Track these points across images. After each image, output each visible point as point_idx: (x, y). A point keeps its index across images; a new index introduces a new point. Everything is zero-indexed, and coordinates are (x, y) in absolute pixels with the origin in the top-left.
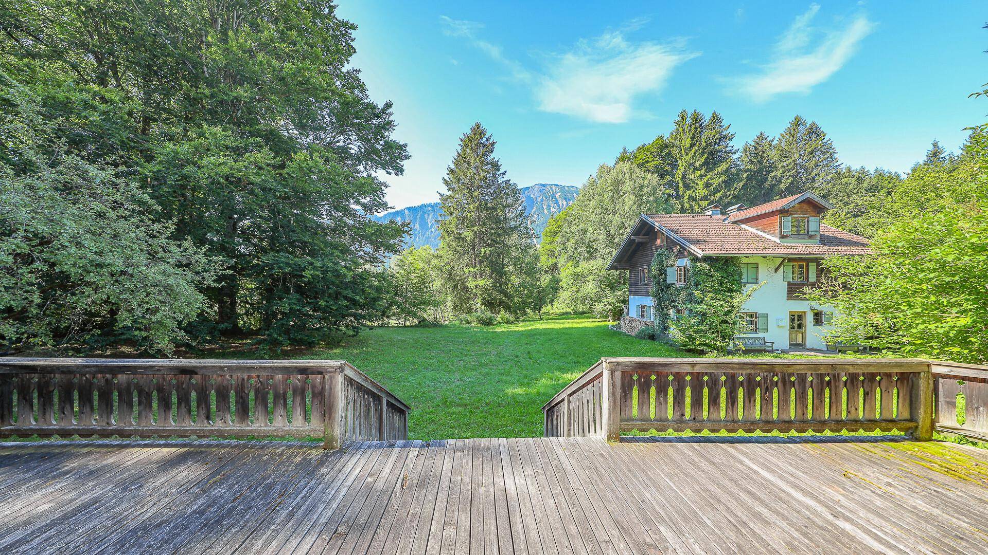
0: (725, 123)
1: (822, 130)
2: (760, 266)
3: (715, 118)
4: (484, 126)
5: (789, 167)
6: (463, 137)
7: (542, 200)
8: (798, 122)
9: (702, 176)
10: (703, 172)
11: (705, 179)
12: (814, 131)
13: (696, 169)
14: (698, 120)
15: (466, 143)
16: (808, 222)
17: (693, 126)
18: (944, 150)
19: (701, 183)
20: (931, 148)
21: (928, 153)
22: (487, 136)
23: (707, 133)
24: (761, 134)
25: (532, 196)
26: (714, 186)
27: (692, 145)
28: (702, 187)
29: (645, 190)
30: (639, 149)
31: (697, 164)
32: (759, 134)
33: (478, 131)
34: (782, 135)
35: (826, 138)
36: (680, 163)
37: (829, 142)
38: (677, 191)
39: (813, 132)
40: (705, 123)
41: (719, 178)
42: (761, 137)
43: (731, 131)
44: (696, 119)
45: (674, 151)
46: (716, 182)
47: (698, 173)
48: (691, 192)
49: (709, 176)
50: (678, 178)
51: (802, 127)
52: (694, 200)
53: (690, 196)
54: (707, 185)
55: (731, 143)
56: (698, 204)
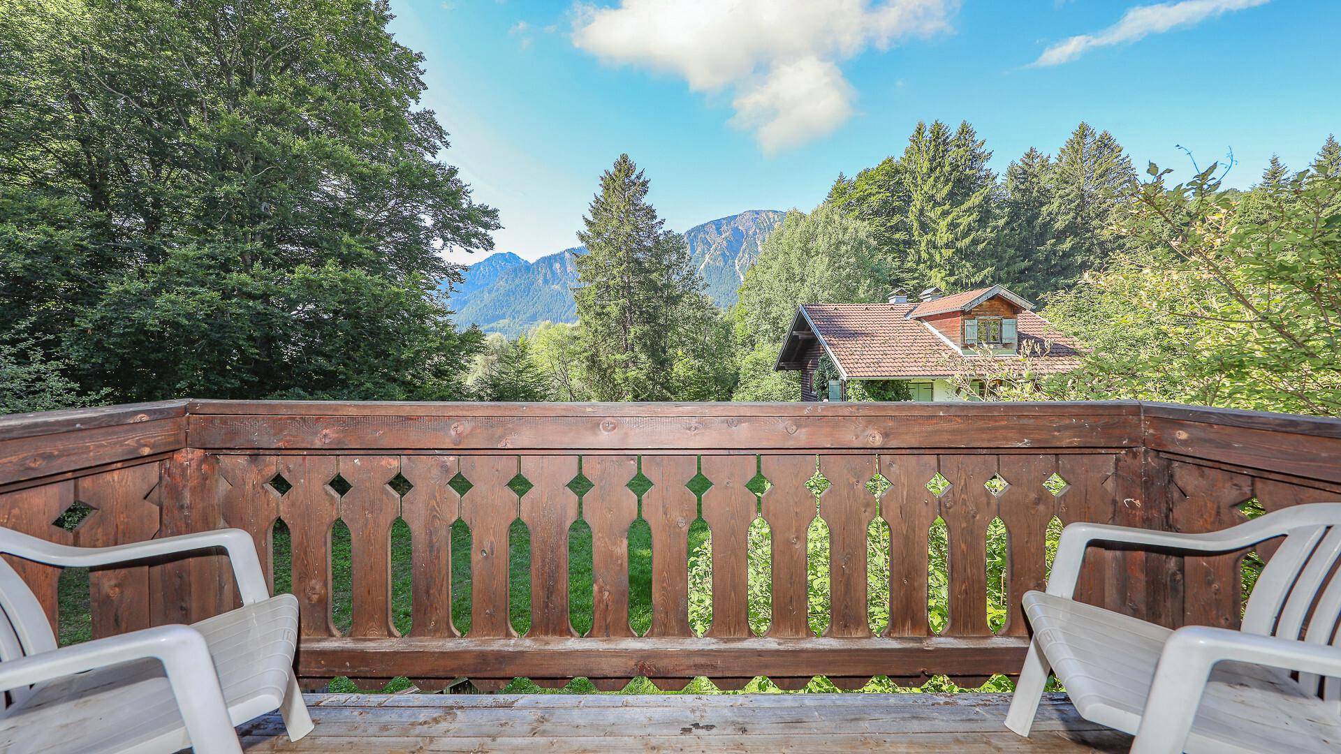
0: (978, 138)
1: (1116, 143)
2: (935, 387)
3: (965, 131)
4: (631, 158)
5: (1070, 197)
6: (603, 174)
7: (755, 233)
8: (1083, 132)
9: (945, 214)
10: (947, 207)
11: (950, 218)
12: (1106, 144)
13: (937, 204)
14: (941, 134)
15: (609, 183)
16: (1001, 325)
17: (933, 143)
18: (1286, 170)
19: (943, 224)
20: (1269, 166)
21: (1265, 174)
22: (637, 172)
23: (953, 153)
24: (1031, 149)
25: (740, 228)
26: (961, 227)
27: (932, 170)
28: (944, 229)
29: (844, 248)
30: (860, 175)
31: (938, 197)
32: (1028, 151)
33: (625, 166)
34: (1063, 151)
35: (1123, 154)
36: (915, 196)
37: (1128, 159)
38: (912, 235)
39: (1105, 146)
40: (951, 138)
41: (969, 216)
42: (1031, 155)
43: (987, 148)
44: (939, 134)
45: (908, 179)
46: (965, 221)
47: (939, 210)
48: (929, 237)
49: (954, 214)
50: (912, 218)
51: (1089, 140)
52: (935, 247)
53: (929, 242)
54: (953, 226)
55: (987, 165)
56: (940, 253)
